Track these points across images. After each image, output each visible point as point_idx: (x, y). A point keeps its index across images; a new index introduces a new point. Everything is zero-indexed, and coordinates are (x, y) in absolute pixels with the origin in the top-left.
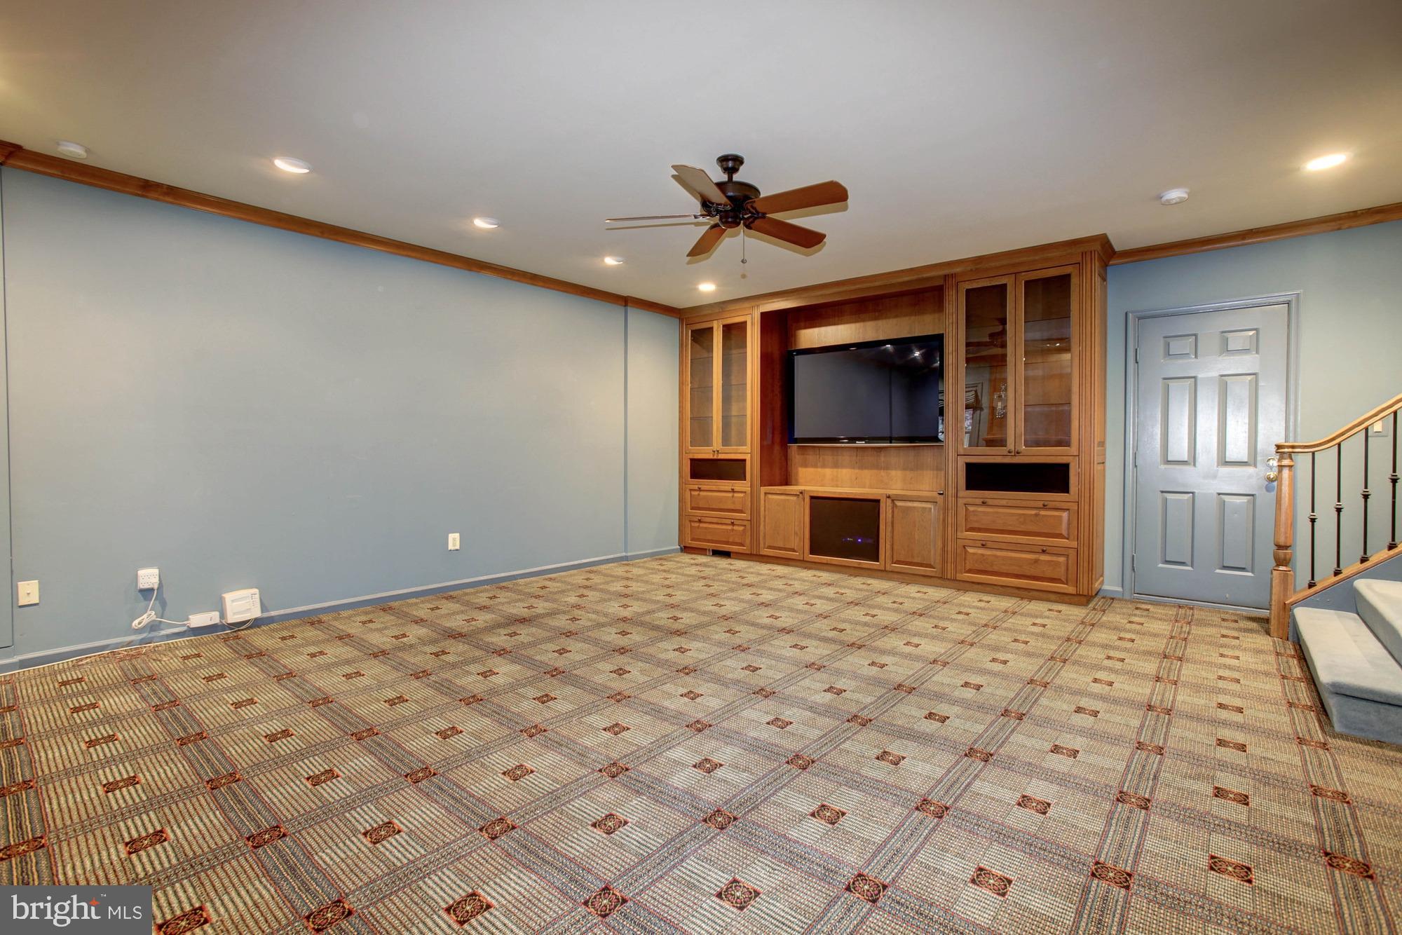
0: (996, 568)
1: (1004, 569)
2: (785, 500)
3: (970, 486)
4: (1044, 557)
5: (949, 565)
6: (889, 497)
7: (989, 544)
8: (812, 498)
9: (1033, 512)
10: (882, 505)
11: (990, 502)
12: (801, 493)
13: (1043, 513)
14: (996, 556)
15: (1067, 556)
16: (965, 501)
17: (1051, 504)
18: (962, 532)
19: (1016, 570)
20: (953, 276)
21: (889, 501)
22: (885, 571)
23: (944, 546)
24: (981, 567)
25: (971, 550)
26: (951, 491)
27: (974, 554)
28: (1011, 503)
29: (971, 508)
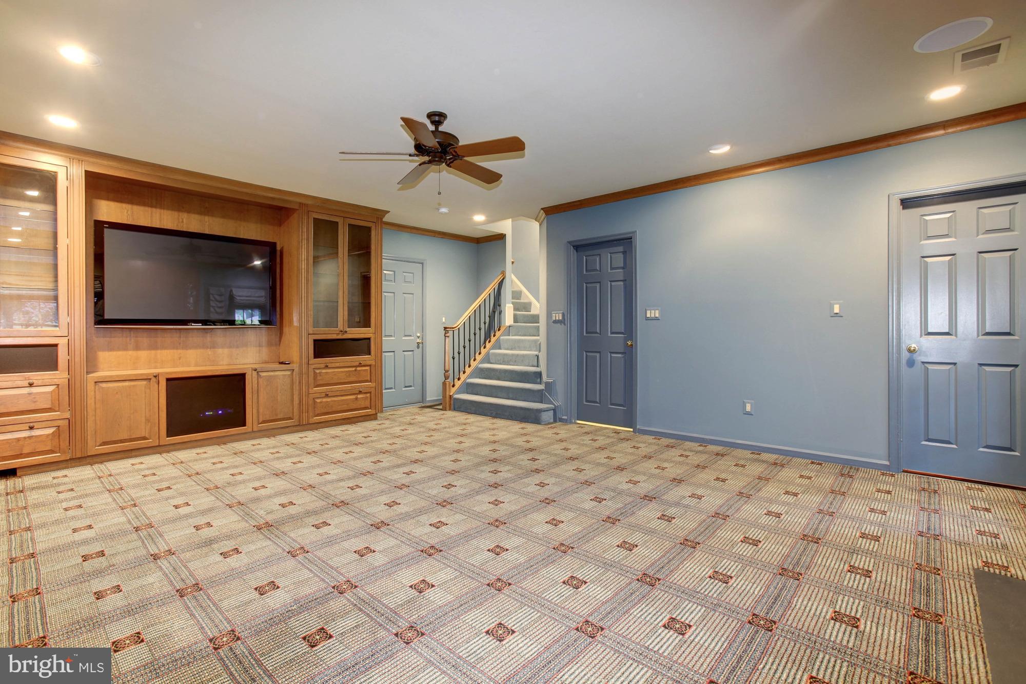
0: (334, 409)
1: (339, 408)
2: (130, 387)
3: (316, 356)
4: (360, 396)
5: (304, 414)
6: (255, 370)
7: (330, 394)
8: (168, 380)
9: (354, 369)
10: (248, 377)
11: (330, 365)
12: (155, 377)
13: (358, 369)
14: (335, 401)
15: (370, 393)
16: (313, 366)
17: (363, 363)
18: (312, 389)
19: (345, 407)
20: (307, 205)
21: (255, 373)
22: (253, 431)
23: (300, 402)
24: (325, 411)
25: (318, 401)
26: (304, 361)
27: (321, 402)
28: (342, 364)
29: (318, 371)
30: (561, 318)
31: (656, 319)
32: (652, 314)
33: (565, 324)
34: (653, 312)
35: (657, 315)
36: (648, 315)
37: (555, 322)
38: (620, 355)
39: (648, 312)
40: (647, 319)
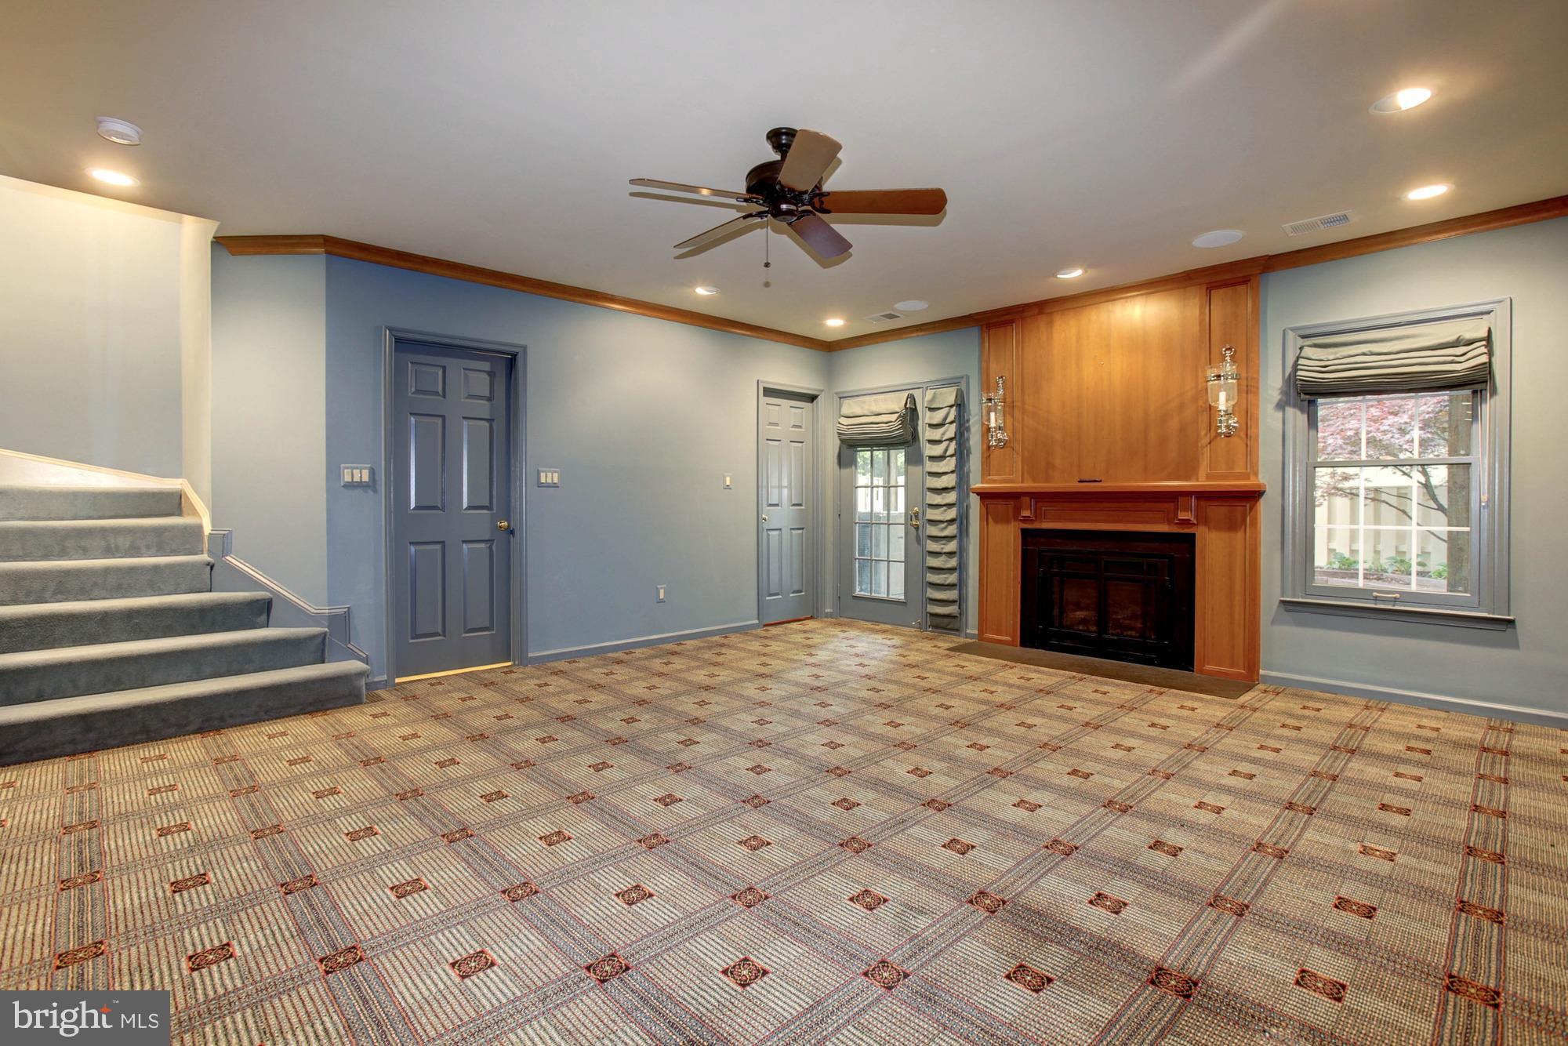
30: (366, 478)
31: (554, 486)
32: (550, 477)
33: (375, 491)
34: (549, 474)
35: (556, 480)
36: (543, 480)
37: (351, 486)
38: (482, 545)
39: (543, 475)
40: (540, 485)
